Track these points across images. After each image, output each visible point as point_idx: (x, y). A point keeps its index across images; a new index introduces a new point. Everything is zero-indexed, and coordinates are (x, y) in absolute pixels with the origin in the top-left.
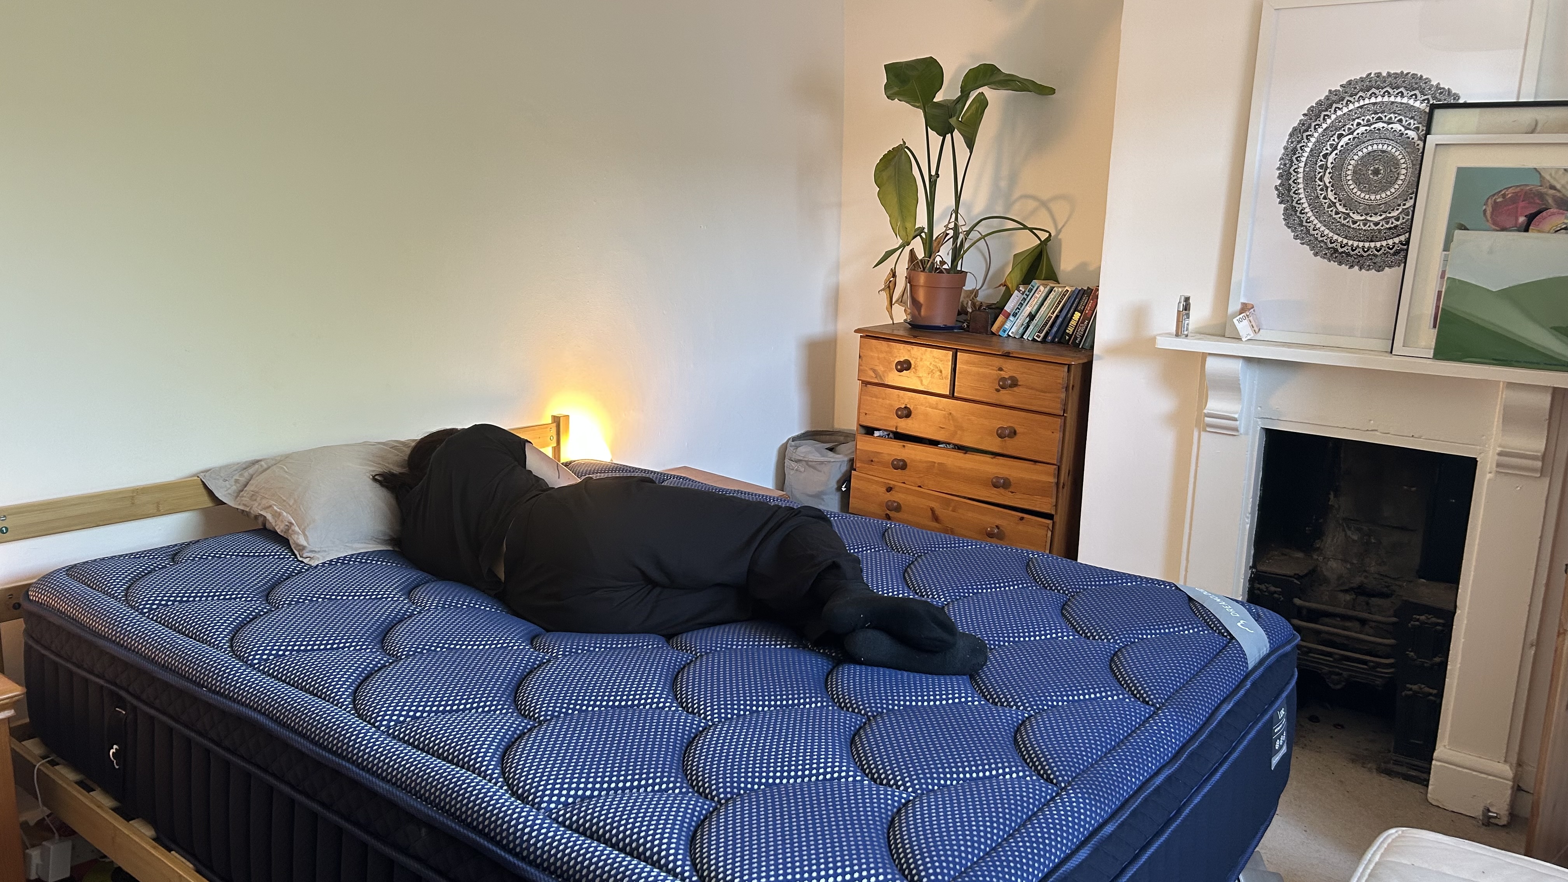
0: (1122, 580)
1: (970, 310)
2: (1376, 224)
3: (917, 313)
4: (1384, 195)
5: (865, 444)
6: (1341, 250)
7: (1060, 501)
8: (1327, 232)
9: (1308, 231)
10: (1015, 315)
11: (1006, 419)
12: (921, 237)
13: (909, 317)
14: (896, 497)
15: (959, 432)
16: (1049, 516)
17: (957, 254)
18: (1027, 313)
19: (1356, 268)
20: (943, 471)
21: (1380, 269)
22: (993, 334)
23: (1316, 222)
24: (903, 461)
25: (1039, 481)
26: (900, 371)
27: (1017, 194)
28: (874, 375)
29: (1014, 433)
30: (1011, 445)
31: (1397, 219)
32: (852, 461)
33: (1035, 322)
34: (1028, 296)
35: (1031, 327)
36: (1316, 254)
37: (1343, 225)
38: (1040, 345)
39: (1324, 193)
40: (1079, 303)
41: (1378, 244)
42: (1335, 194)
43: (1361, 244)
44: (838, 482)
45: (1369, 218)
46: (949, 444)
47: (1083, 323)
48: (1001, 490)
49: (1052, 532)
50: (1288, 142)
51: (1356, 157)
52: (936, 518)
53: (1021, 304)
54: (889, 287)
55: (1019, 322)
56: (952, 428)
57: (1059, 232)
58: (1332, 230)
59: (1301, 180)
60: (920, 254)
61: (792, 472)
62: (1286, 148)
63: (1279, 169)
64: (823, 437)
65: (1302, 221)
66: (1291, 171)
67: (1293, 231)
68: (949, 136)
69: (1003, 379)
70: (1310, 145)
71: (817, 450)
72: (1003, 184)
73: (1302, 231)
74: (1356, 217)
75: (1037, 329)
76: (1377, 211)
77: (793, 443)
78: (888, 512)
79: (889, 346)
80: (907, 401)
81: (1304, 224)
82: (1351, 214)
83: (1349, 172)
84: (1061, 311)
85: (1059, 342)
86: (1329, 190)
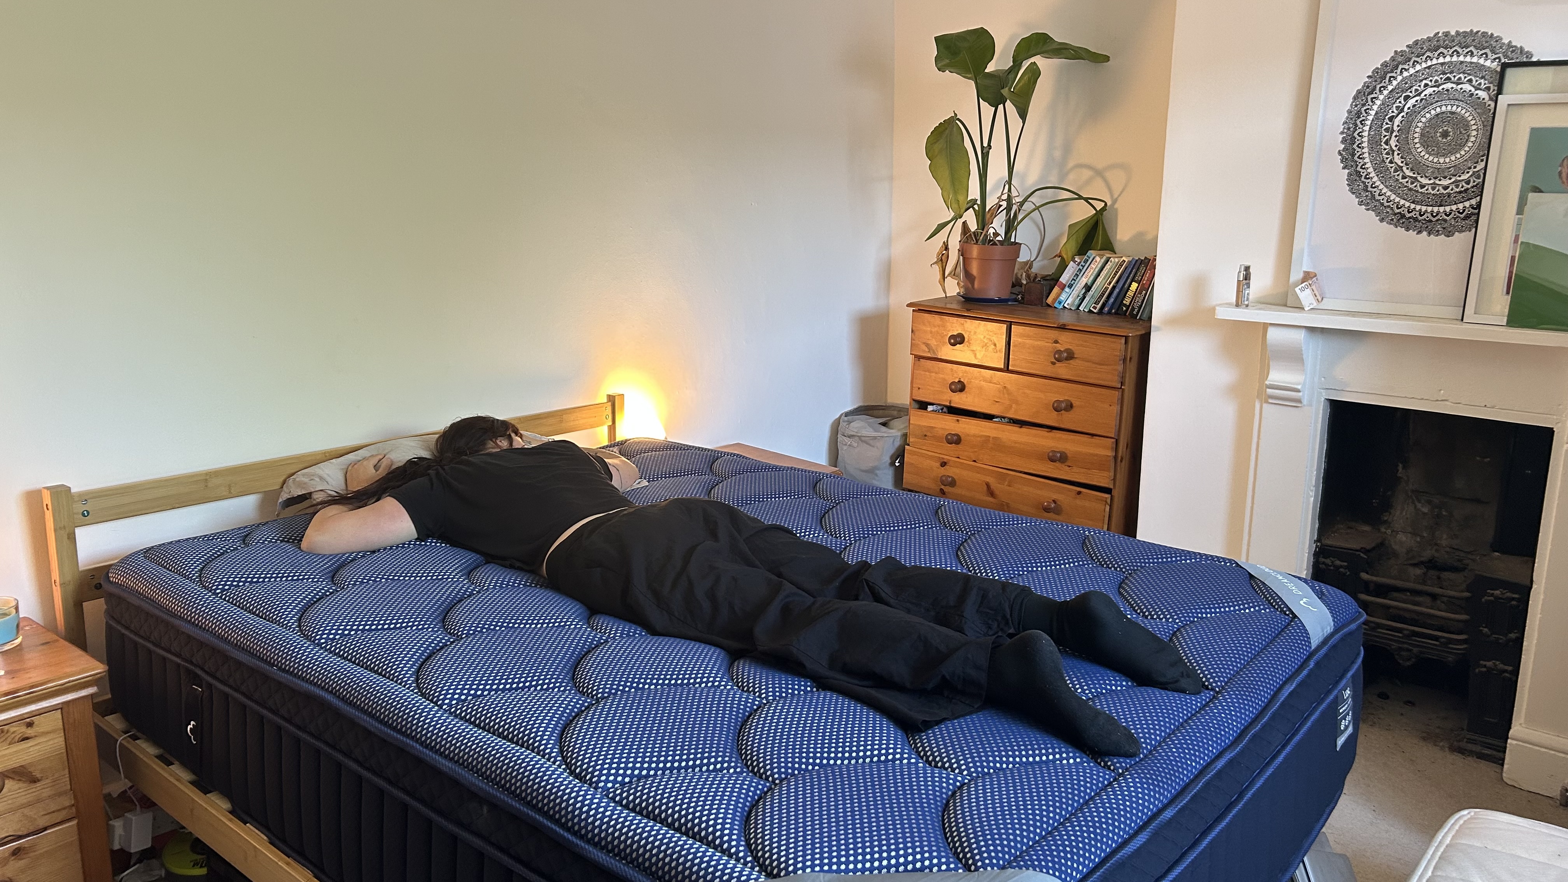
0: (1181, 557)
1: (1024, 282)
2: (1446, 188)
3: (970, 286)
4: (1453, 158)
5: (919, 419)
6: (1408, 215)
7: (1118, 476)
8: (1393, 197)
9: (1373, 196)
10: (1070, 286)
11: (1062, 393)
12: (974, 209)
13: (962, 290)
14: (950, 471)
15: (1014, 406)
16: (1107, 491)
17: (1010, 226)
18: (1083, 284)
19: (1425, 233)
20: (998, 446)
21: (1449, 234)
22: (1048, 305)
23: (1381, 186)
24: (957, 435)
25: (1097, 455)
26: (953, 345)
27: (1071, 164)
28: (927, 350)
29: (1071, 406)
30: (1067, 420)
31: (1468, 183)
32: (905, 436)
33: (1091, 293)
34: (1083, 267)
35: (1087, 299)
36: (1382, 220)
37: (1411, 190)
38: (1097, 317)
39: (1390, 157)
40: (1136, 273)
41: (1448, 209)
42: (1402, 158)
43: (1430, 209)
44: (891, 457)
45: (1437, 182)
46: (1004, 418)
47: (1140, 293)
48: (1058, 464)
49: (1110, 506)
50: (1352, 105)
51: (1423, 120)
52: (991, 493)
53: (1077, 275)
54: (941, 260)
55: (1075, 293)
56: (1008, 402)
57: (1115, 201)
58: (1398, 195)
59: (1365, 145)
60: (973, 226)
61: (845, 448)
62: (1349, 112)
63: (1342, 133)
64: (876, 412)
65: (1367, 186)
66: (1355, 134)
67: (1357, 197)
68: (1001, 107)
69: (1059, 352)
70: (1375, 107)
71: (870, 425)
72: (1057, 154)
73: (1367, 196)
74: (1424, 181)
75: (1093, 301)
76: (1446, 174)
77: (846, 419)
78: (943, 487)
79: (942, 319)
80: (961, 375)
81: (1370, 189)
82: (1419, 178)
83: (1416, 135)
84: (1117, 282)
85: (1116, 313)
86: (1396, 153)
